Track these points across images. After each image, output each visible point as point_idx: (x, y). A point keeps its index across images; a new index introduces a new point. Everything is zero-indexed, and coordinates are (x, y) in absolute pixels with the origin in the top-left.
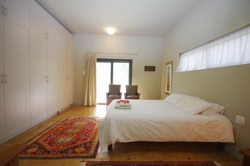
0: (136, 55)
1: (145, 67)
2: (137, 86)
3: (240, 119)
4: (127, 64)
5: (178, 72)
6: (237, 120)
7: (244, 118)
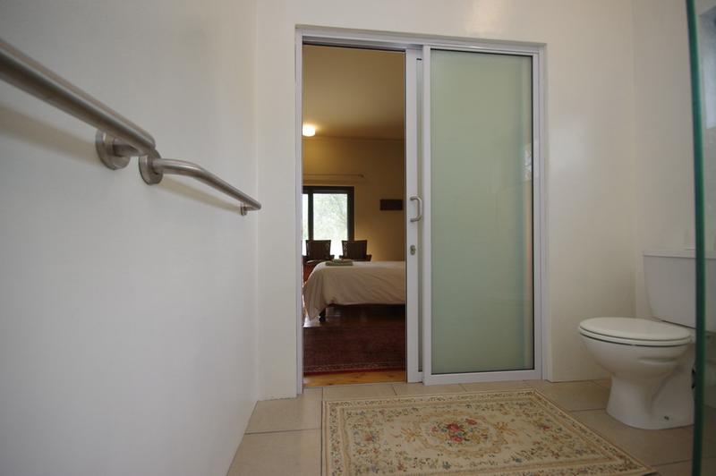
1: (382, 201)
2: (366, 241)
4: (343, 198)
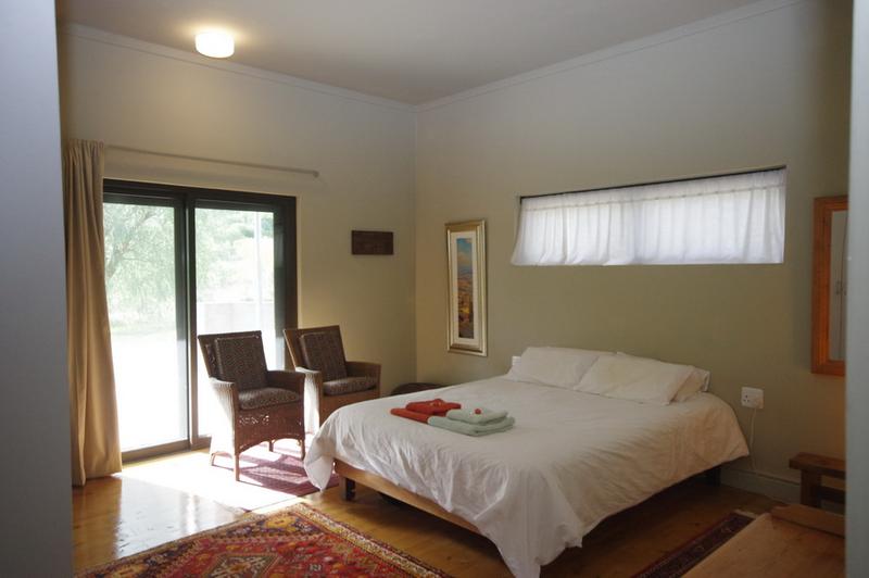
0: (316, 174)
1: (355, 234)
2: (337, 328)
3: (752, 396)
5: (517, 264)
6: (743, 397)
7: (760, 391)
